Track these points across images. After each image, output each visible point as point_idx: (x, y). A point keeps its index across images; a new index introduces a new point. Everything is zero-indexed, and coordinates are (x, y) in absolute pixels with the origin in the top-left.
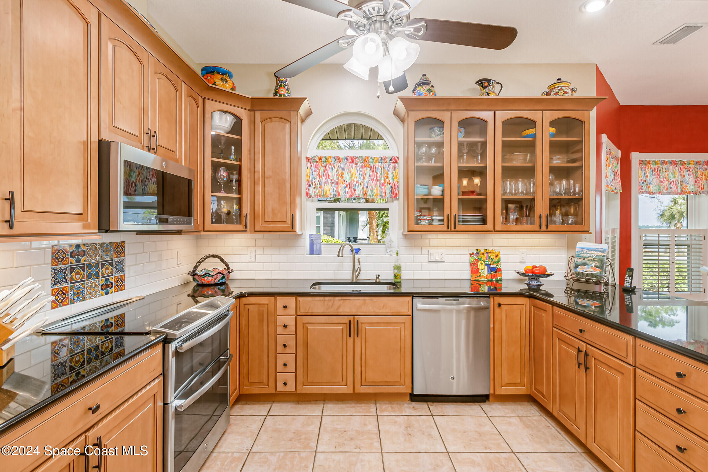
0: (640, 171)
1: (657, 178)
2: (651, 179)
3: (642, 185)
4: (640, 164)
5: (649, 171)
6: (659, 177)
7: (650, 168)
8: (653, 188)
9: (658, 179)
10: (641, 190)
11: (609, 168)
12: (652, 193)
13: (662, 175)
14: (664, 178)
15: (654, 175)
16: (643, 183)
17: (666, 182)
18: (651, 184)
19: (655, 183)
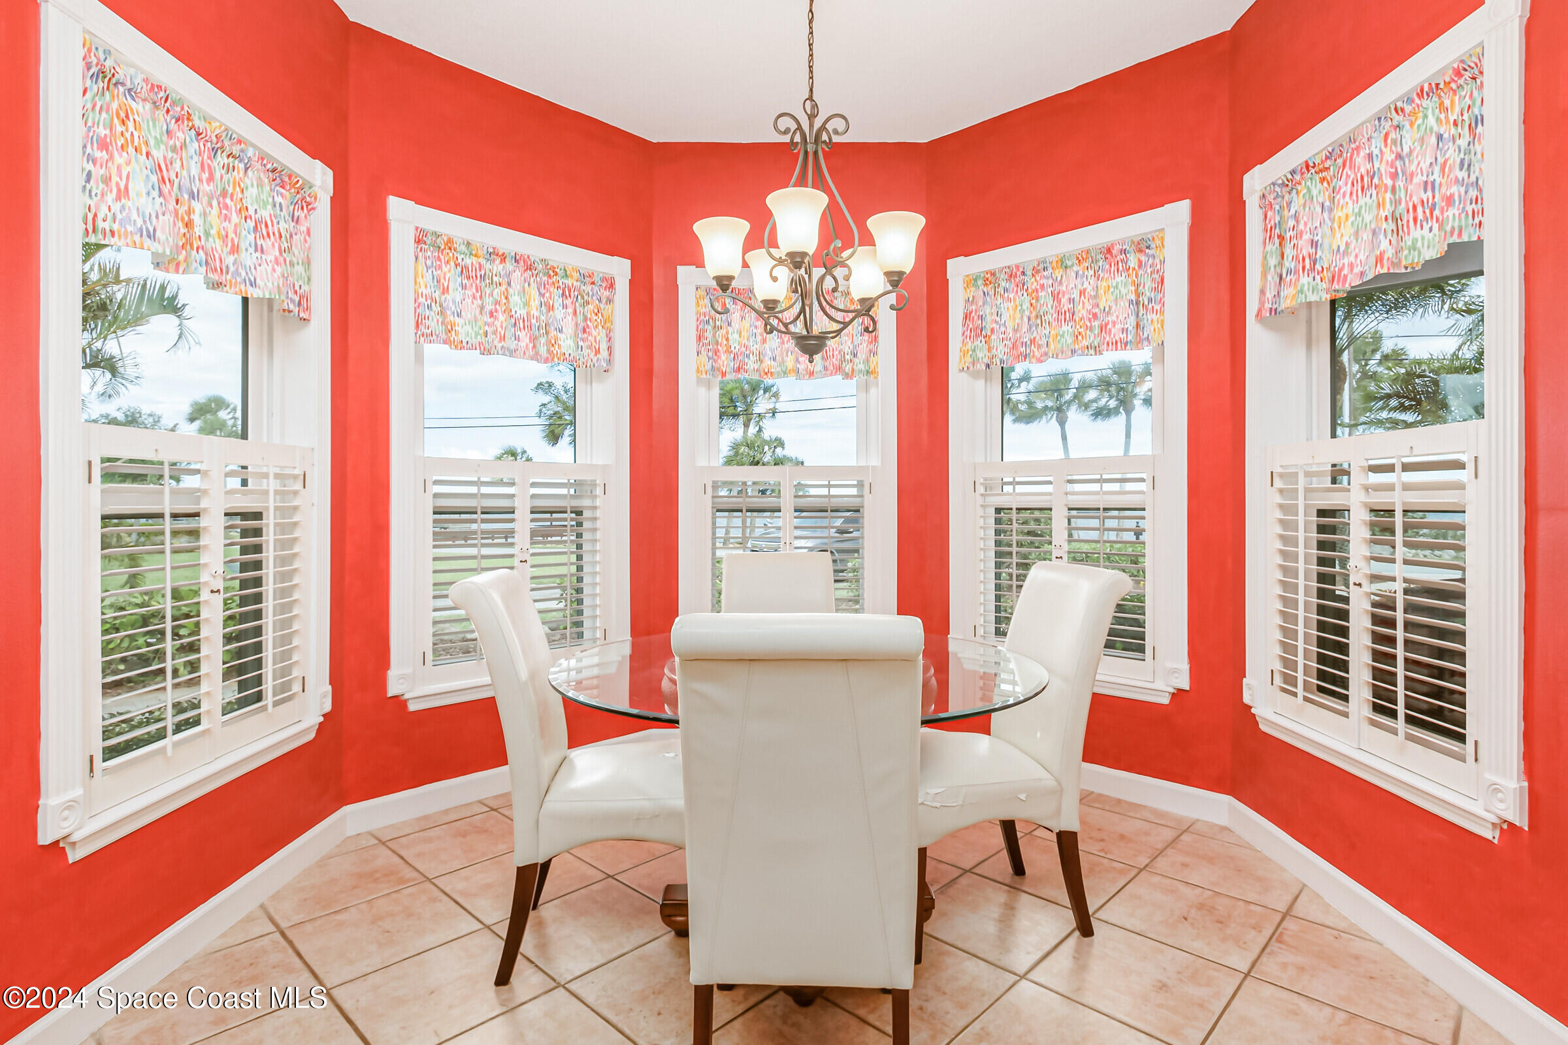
0: (421, 267)
1: (474, 297)
2: (458, 299)
3: (427, 311)
4: (418, 241)
5: (450, 271)
6: (478, 295)
7: (452, 263)
8: (464, 331)
9: (475, 302)
10: (423, 327)
11: (137, 160)
12: (460, 346)
13: (492, 294)
14: (497, 303)
15: (464, 287)
16: (429, 307)
17: (501, 317)
18: (459, 315)
19: (467, 315)
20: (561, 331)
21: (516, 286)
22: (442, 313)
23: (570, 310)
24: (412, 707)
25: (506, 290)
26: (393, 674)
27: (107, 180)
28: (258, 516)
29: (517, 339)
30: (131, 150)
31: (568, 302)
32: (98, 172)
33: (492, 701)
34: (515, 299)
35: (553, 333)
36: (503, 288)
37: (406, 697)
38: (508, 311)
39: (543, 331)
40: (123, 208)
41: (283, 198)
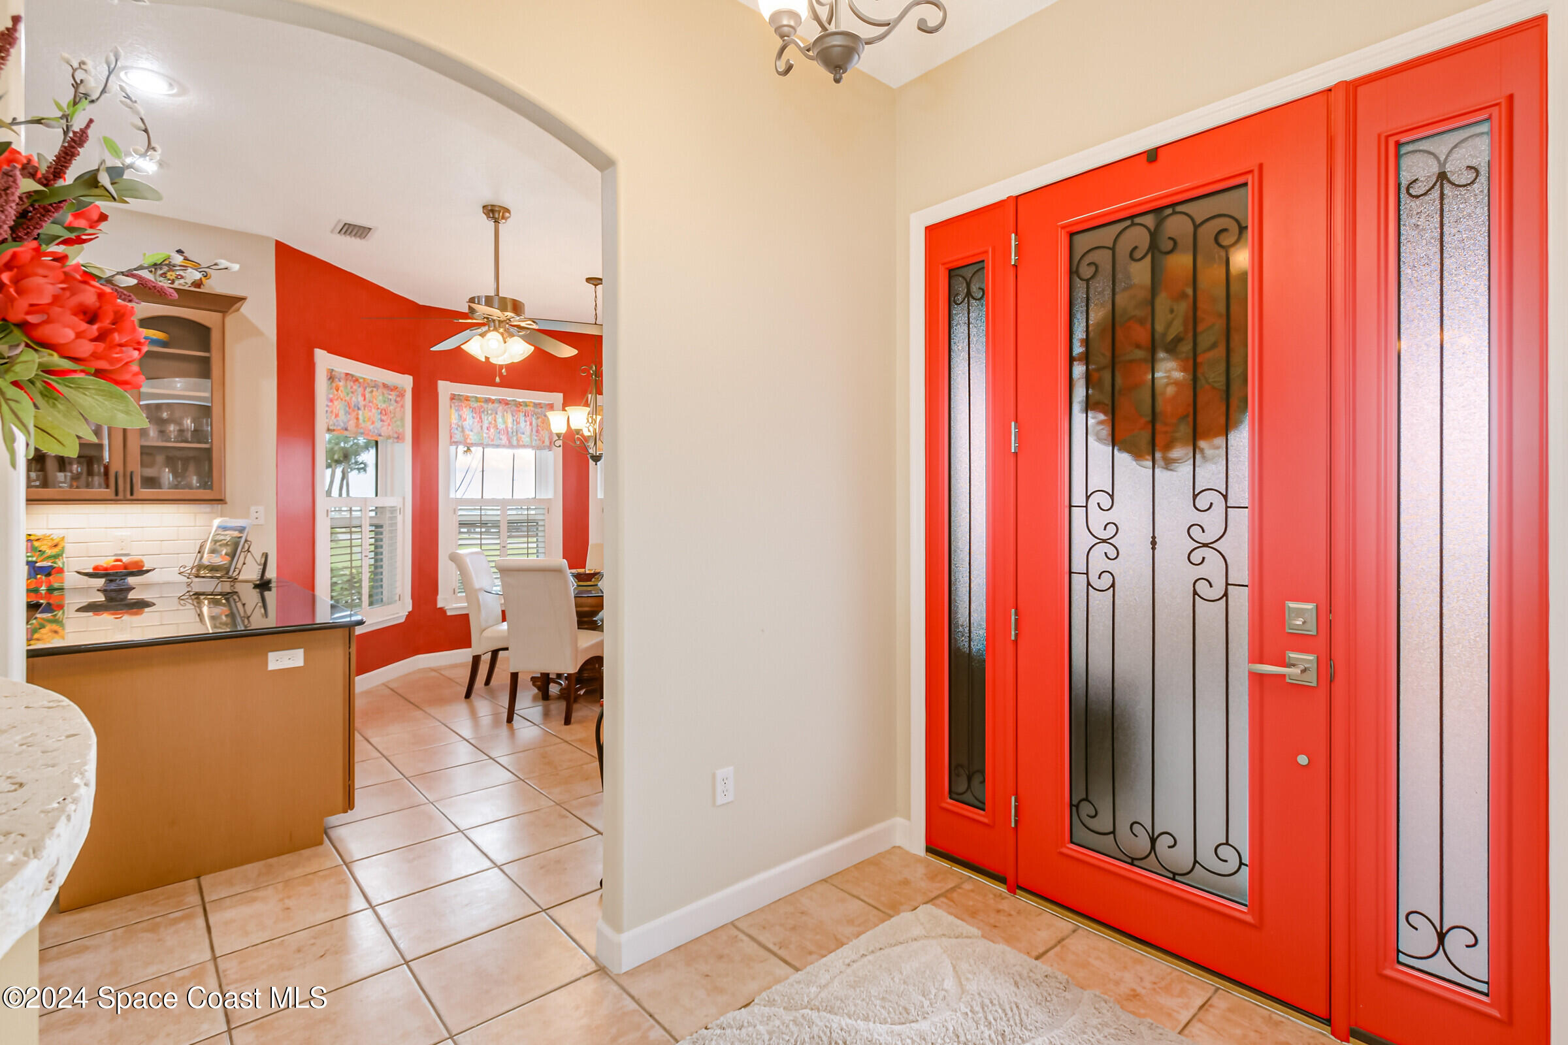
0: (453, 411)
1: (479, 422)
2: (471, 423)
3: (456, 432)
4: (452, 399)
5: (465, 411)
6: (481, 421)
7: (468, 407)
9: (479, 424)
10: (453, 440)
13: (487, 419)
14: (490, 423)
15: (473, 418)
16: (457, 429)
17: (492, 430)
18: (472, 431)
19: (475, 431)
20: (523, 434)
21: (500, 414)
22: (463, 431)
23: (528, 423)
24: (449, 613)
25: (495, 417)
26: (440, 597)
27: (332, 412)
28: (381, 527)
29: (501, 439)
30: (339, 400)
31: (528, 419)
32: (329, 410)
33: (467, 615)
34: (500, 420)
35: (519, 435)
36: (493, 416)
37: (446, 608)
38: (496, 427)
39: (514, 434)
40: (337, 421)
41: (393, 396)
